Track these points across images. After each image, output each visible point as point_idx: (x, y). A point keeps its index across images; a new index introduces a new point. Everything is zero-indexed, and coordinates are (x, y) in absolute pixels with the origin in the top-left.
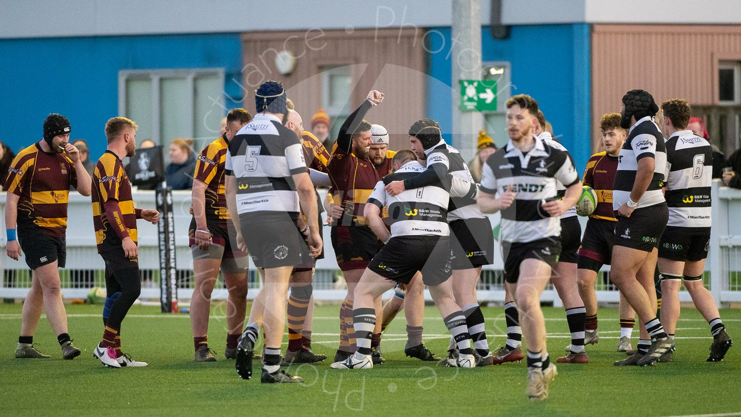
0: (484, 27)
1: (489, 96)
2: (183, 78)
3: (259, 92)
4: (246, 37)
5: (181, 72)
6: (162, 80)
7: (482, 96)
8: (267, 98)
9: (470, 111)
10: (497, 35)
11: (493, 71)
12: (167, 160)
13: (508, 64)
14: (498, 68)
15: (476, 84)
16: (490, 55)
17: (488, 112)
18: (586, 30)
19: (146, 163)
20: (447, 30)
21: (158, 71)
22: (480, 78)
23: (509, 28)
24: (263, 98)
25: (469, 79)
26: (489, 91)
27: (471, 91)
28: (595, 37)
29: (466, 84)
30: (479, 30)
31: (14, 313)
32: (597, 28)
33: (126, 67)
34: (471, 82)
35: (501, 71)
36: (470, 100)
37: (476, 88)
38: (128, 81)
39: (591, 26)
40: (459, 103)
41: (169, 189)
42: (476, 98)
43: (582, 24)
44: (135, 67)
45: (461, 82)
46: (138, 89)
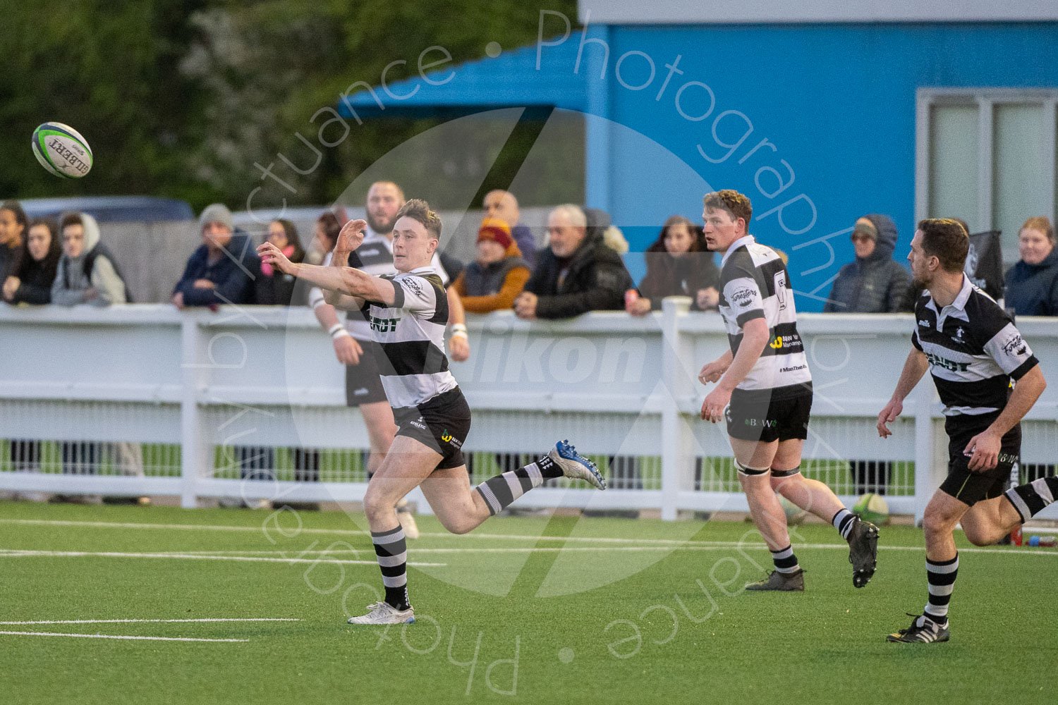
2: (1041, 105)
5: (1033, 93)
6: (997, 108)
12: (1010, 256)
19: (972, 262)
21: (990, 90)
31: (714, 539)
33: (931, 82)
38: (933, 108)
41: (1009, 312)
44: (947, 81)
46: (952, 122)
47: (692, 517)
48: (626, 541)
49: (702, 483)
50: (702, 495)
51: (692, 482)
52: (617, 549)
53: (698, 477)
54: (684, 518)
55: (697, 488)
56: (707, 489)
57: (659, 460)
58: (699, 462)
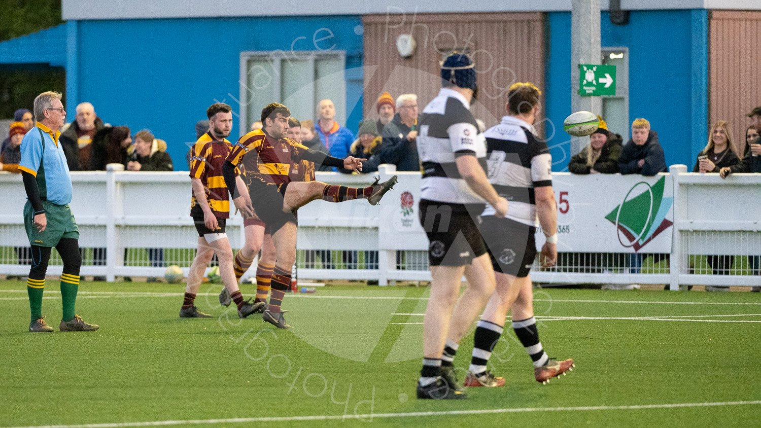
0: (603, 12)
1: (608, 81)
3: (446, 64)
4: (368, 19)
5: (302, 54)
6: (283, 61)
7: (601, 80)
8: (456, 71)
9: (589, 95)
10: (615, 20)
11: (612, 56)
13: (627, 49)
14: (617, 53)
15: (595, 69)
16: (609, 39)
17: (606, 96)
18: (704, 16)
20: (566, 15)
21: (279, 52)
22: (599, 63)
23: (628, 13)
24: (450, 71)
25: (588, 63)
26: (607, 75)
27: (590, 76)
28: (713, 23)
29: (585, 69)
30: (599, 15)
31: (134, 291)
32: (715, 14)
33: (248, 49)
34: (590, 67)
35: (621, 56)
36: (590, 84)
37: (594, 72)
38: (249, 62)
39: (709, 12)
40: (578, 87)
42: (594, 82)
43: (701, 10)
44: (256, 48)
45: (580, 66)
47: (122, 279)
48: (88, 293)
49: (128, 262)
50: (127, 268)
51: (122, 261)
52: (83, 297)
53: (125, 259)
54: (118, 280)
55: (125, 264)
56: (130, 265)
57: (105, 249)
58: (126, 250)
